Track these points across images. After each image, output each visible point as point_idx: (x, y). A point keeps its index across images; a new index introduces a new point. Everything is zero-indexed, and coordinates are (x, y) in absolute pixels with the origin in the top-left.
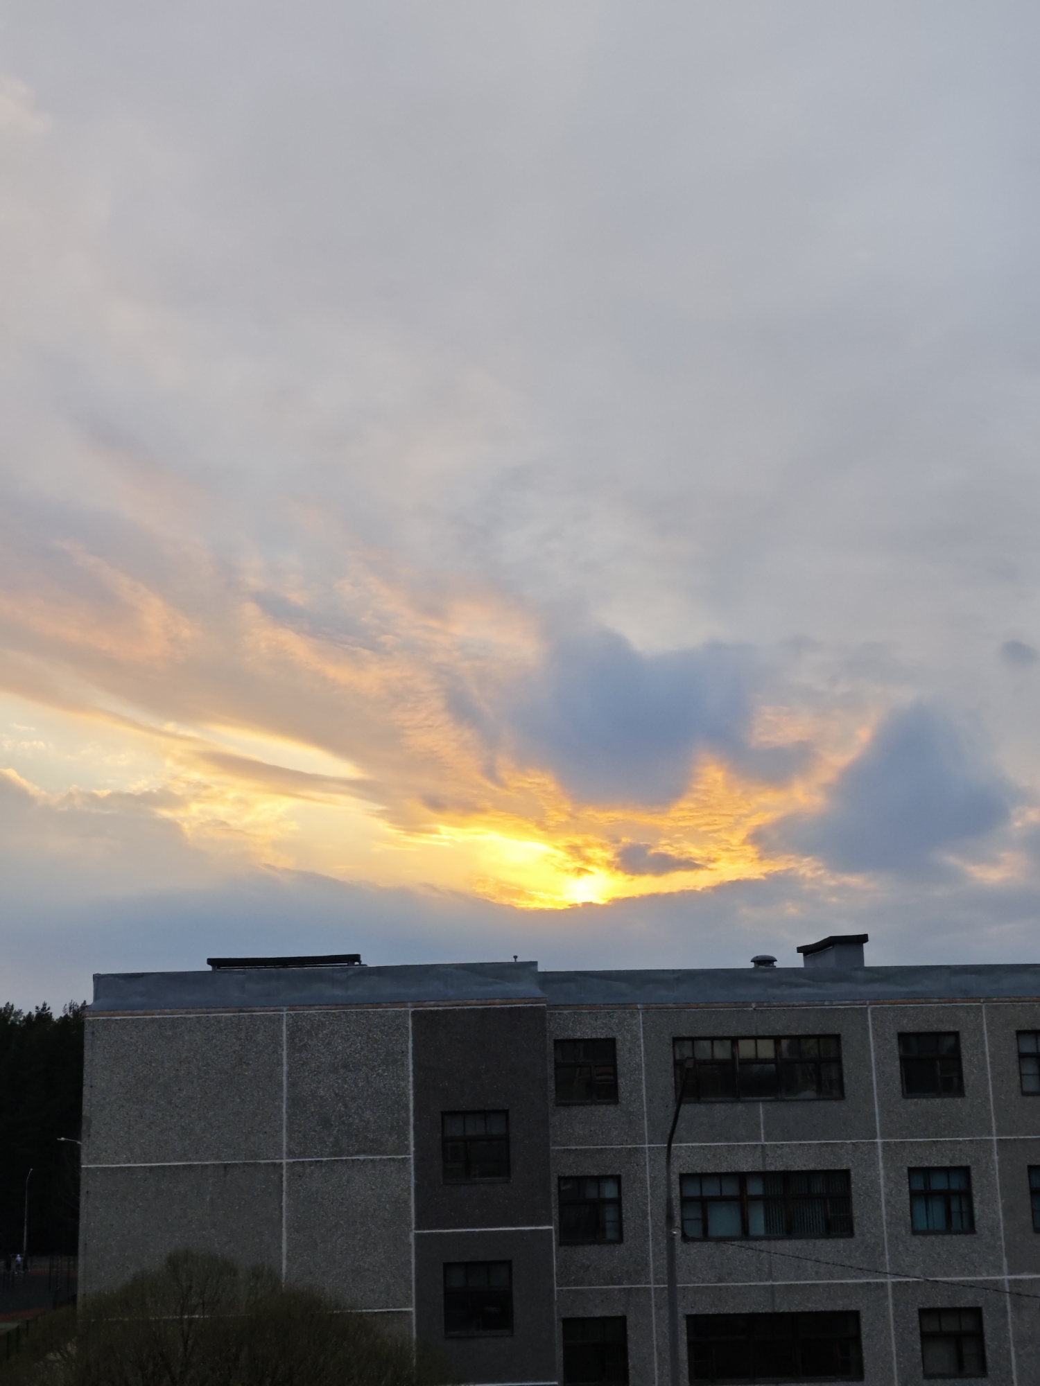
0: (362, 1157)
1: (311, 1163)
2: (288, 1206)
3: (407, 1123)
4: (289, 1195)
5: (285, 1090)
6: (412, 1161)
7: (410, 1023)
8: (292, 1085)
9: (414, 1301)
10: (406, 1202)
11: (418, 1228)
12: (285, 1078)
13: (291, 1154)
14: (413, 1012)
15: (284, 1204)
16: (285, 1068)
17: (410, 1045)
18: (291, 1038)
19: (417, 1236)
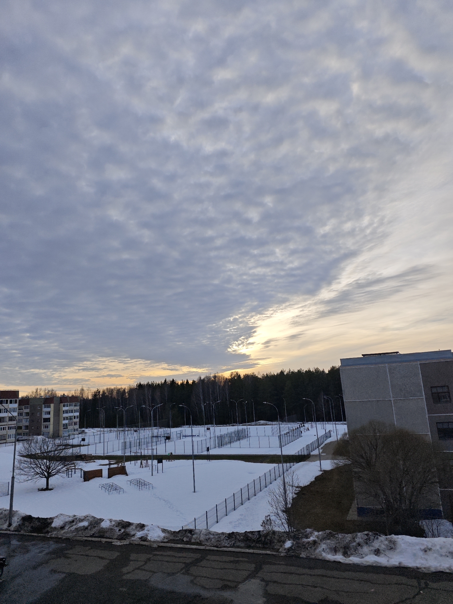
0: (411, 398)
1: (399, 400)
2: (394, 410)
3: (422, 390)
4: (394, 407)
5: (390, 383)
6: (425, 399)
7: (419, 366)
8: (391, 382)
9: (430, 431)
10: (424, 408)
11: (428, 414)
12: (389, 380)
13: (393, 397)
14: (420, 364)
15: (393, 409)
16: (389, 378)
17: (420, 371)
18: (389, 371)
19: (428, 416)
